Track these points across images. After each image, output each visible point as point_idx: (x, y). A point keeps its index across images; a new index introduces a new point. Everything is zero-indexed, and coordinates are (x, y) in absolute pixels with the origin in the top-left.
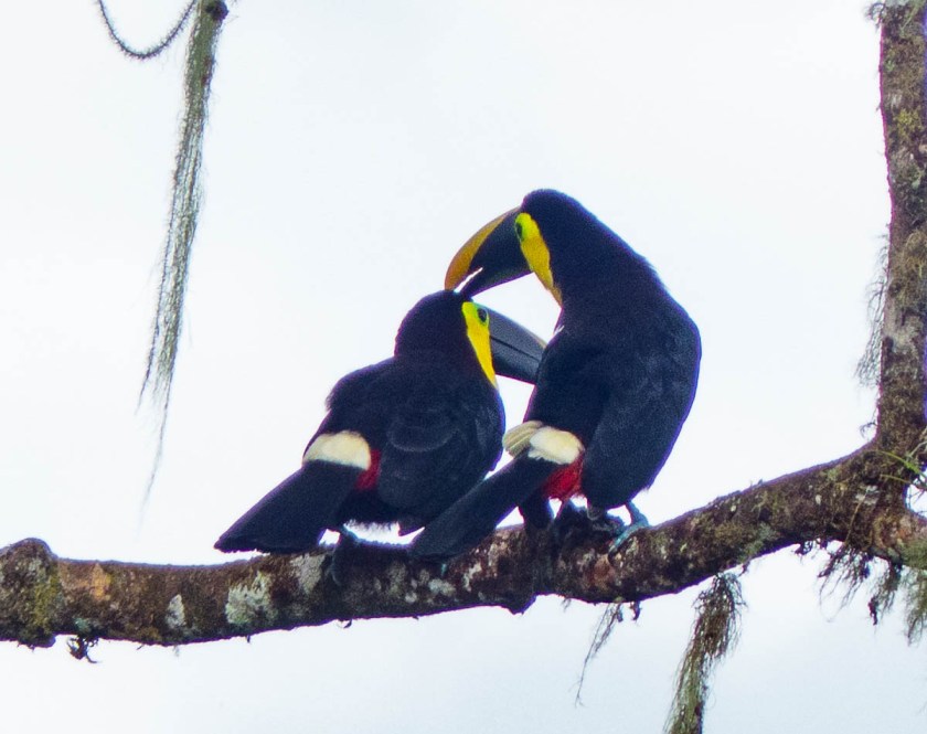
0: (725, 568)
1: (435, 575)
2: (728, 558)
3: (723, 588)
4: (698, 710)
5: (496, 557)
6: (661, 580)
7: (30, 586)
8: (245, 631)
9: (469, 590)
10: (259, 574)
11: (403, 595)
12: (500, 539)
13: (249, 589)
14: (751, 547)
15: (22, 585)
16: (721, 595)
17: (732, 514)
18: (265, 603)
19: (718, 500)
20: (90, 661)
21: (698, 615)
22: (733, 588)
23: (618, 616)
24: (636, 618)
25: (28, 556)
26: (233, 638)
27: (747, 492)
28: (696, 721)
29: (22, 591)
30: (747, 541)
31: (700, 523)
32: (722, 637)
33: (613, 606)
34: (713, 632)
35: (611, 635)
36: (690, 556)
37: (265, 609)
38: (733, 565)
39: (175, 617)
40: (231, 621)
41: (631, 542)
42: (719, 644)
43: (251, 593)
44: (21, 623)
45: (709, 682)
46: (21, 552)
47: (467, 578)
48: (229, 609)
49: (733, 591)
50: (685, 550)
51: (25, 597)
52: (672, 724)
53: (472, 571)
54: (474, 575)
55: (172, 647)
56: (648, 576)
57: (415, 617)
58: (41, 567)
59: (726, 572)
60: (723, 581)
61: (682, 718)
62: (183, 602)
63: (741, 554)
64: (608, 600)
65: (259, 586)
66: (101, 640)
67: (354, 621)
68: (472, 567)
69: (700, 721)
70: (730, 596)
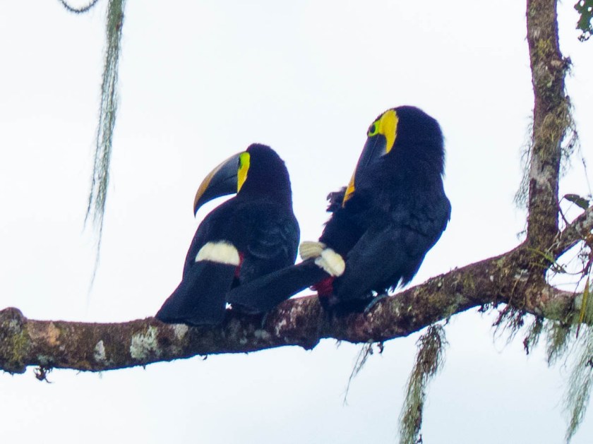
0: (435, 321)
1: (258, 327)
2: (437, 315)
3: (434, 333)
4: (420, 408)
5: (295, 316)
6: (396, 329)
7: (11, 337)
8: (142, 362)
9: (279, 336)
10: (150, 328)
11: (238, 340)
12: (297, 305)
13: (144, 337)
14: (451, 308)
15: (5, 336)
16: (433, 338)
17: (439, 288)
18: (155, 345)
19: (430, 280)
20: (47, 381)
21: (419, 350)
22: (440, 333)
23: (370, 351)
24: (381, 352)
25: (9, 317)
26: (135, 367)
27: (448, 274)
28: (418, 414)
29: (6, 339)
30: (448, 304)
31: (420, 293)
32: (433, 363)
33: (367, 345)
34: (428, 360)
35: (366, 362)
36: (414, 314)
37: (154, 349)
38: (440, 319)
39: (99, 354)
40: (133, 356)
41: (378, 306)
42: (432, 368)
43: (146, 339)
44: (5, 359)
45: (426, 391)
46: (4, 316)
47: (278, 329)
48: (133, 349)
49: (440, 335)
50: (410, 310)
51: (7, 343)
52: (403, 417)
53: (281, 324)
54: (282, 327)
55: (98, 373)
56: (388, 326)
57: (247, 353)
58: (17, 325)
59: (436, 323)
60: (434, 328)
61: (410, 413)
62: (104, 345)
63: (445, 312)
64: (364, 341)
65: (150, 335)
66: (54, 369)
67: (209, 356)
68: (281, 321)
69: (421, 414)
70: (439, 338)
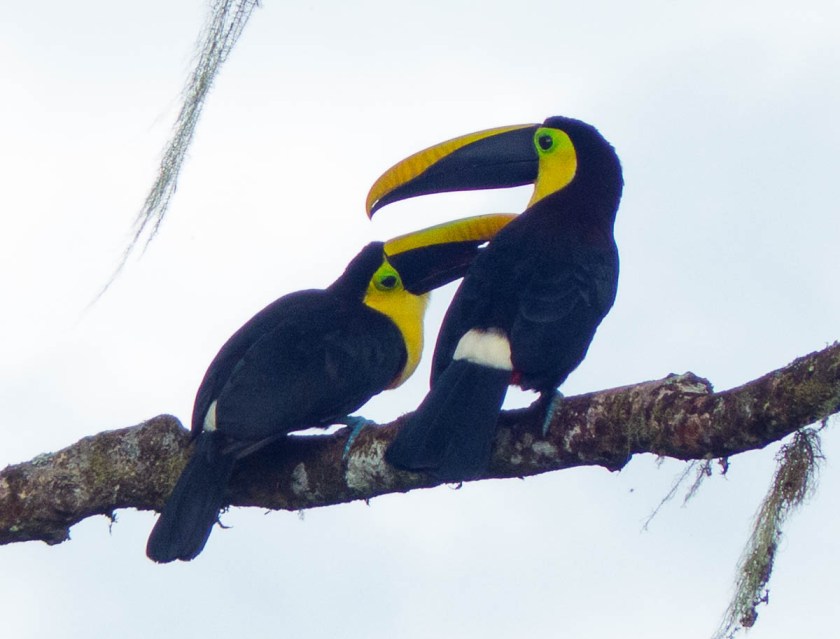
0: (805, 423)
1: (539, 438)
2: (807, 414)
3: (804, 442)
4: (771, 550)
5: (593, 420)
6: (747, 437)
7: (165, 459)
8: (365, 495)
9: (570, 450)
10: (376, 442)
11: (509, 458)
12: (597, 403)
13: (366, 456)
14: (829, 404)
15: (157, 459)
16: (801, 447)
17: (811, 374)
18: (382, 467)
19: (798, 360)
20: (222, 526)
21: (779, 465)
22: (814, 442)
23: (707, 471)
24: (724, 473)
25: (161, 431)
26: (353, 502)
27: (824, 352)
28: (767, 560)
29: (157, 464)
30: (826, 398)
31: (782, 382)
32: (799, 488)
33: (703, 462)
34: (792, 482)
35: (700, 488)
36: (773, 413)
37: (382, 474)
38: (812, 421)
39: (299, 484)
40: (350, 486)
41: (718, 402)
42: (797, 493)
43: (369, 459)
44: (157, 493)
45: (783, 528)
46: (155, 428)
47: (568, 440)
48: (350, 475)
49: (813, 445)
50: (768, 409)
51: (160, 469)
52: (745, 562)
53: (572, 433)
54: (574, 437)
55: (297, 511)
56: (735, 433)
57: (521, 477)
58: (174, 441)
59: (806, 427)
60: (804, 435)
61: (755, 556)
62: (306, 470)
63: (820, 410)
64: (699, 456)
65: (376, 453)
66: (231, 507)
67: (464, 483)
68: (572, 429)
69: (771, 560)
70: (810, 450)
